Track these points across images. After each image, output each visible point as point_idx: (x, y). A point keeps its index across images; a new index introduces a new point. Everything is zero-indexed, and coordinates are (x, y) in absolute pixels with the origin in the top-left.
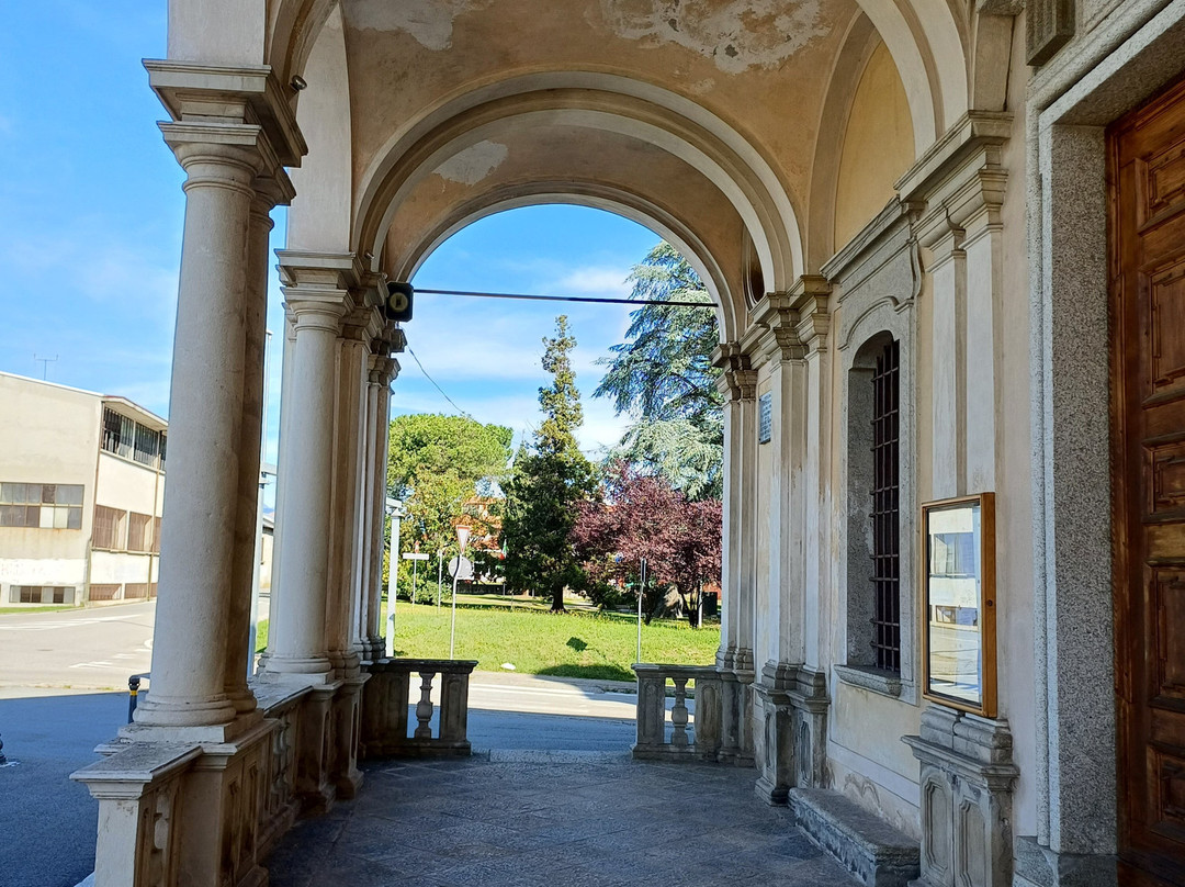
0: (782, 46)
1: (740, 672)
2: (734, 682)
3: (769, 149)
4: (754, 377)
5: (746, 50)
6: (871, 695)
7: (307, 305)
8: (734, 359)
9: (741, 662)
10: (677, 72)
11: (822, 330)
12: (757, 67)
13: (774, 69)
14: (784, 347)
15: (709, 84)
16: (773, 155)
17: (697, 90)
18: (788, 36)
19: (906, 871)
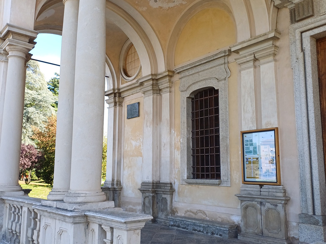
0: (171, 3)
1: (117, 187)
2: (114, 190)
3: (157, 32)
4: (122, 99)
5: (160, 2)
6: (200, 186)
7: (17, 47)
8: (115, 94)
9: (117, 184)
10: (137, 2)
11: (170, 86)
12: (161, 8)
13: (166, 9)
14: (153, 90)
15: (145, 9)
16: (158, 34)
17: (140, 9)
18: (174, 1)
19: (233, 231)
